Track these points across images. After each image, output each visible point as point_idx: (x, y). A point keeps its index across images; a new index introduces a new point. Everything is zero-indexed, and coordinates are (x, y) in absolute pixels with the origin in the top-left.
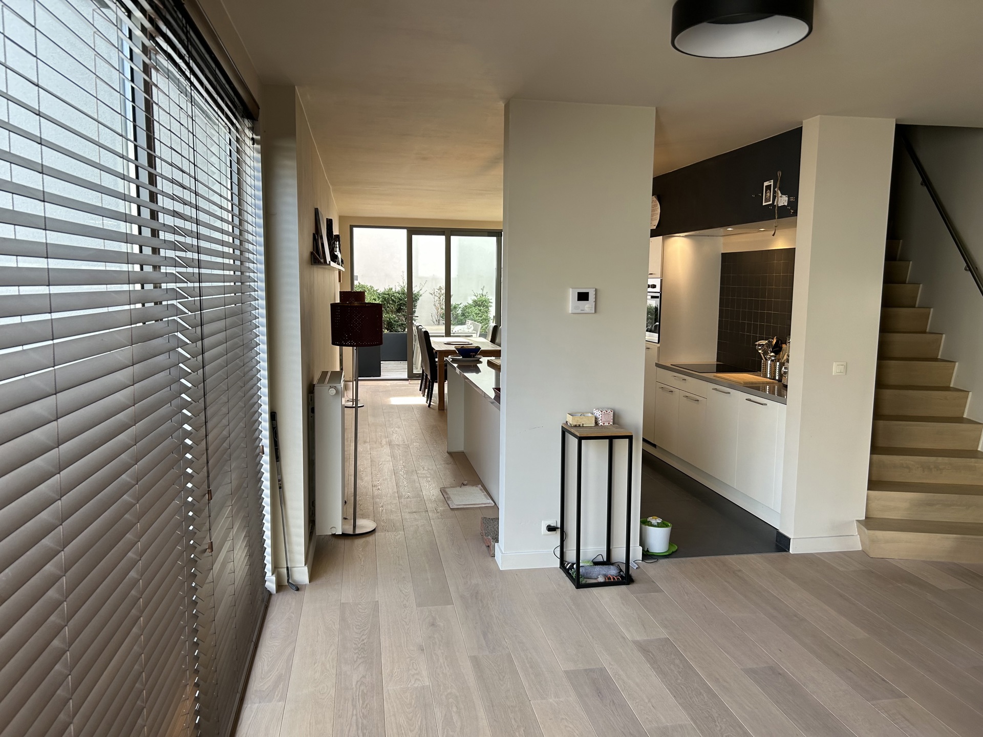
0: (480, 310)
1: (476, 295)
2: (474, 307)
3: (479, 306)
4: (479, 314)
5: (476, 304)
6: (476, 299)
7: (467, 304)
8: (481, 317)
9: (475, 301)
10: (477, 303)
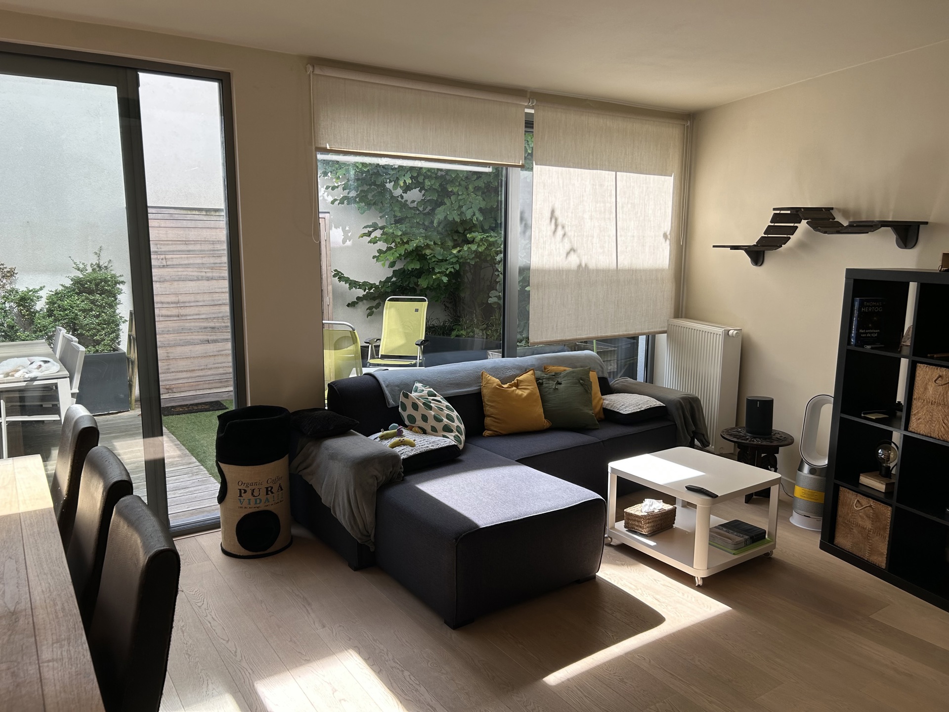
0: (93, 302)
1: (81, 266)
2: (78, 294)
3: (91, 292)
4: (91, 310)
5: (81, 287)
6: (81, 276)
7: (60, 288)
8: (97, 317)
9: (77, 282)
10: (83, 285)
